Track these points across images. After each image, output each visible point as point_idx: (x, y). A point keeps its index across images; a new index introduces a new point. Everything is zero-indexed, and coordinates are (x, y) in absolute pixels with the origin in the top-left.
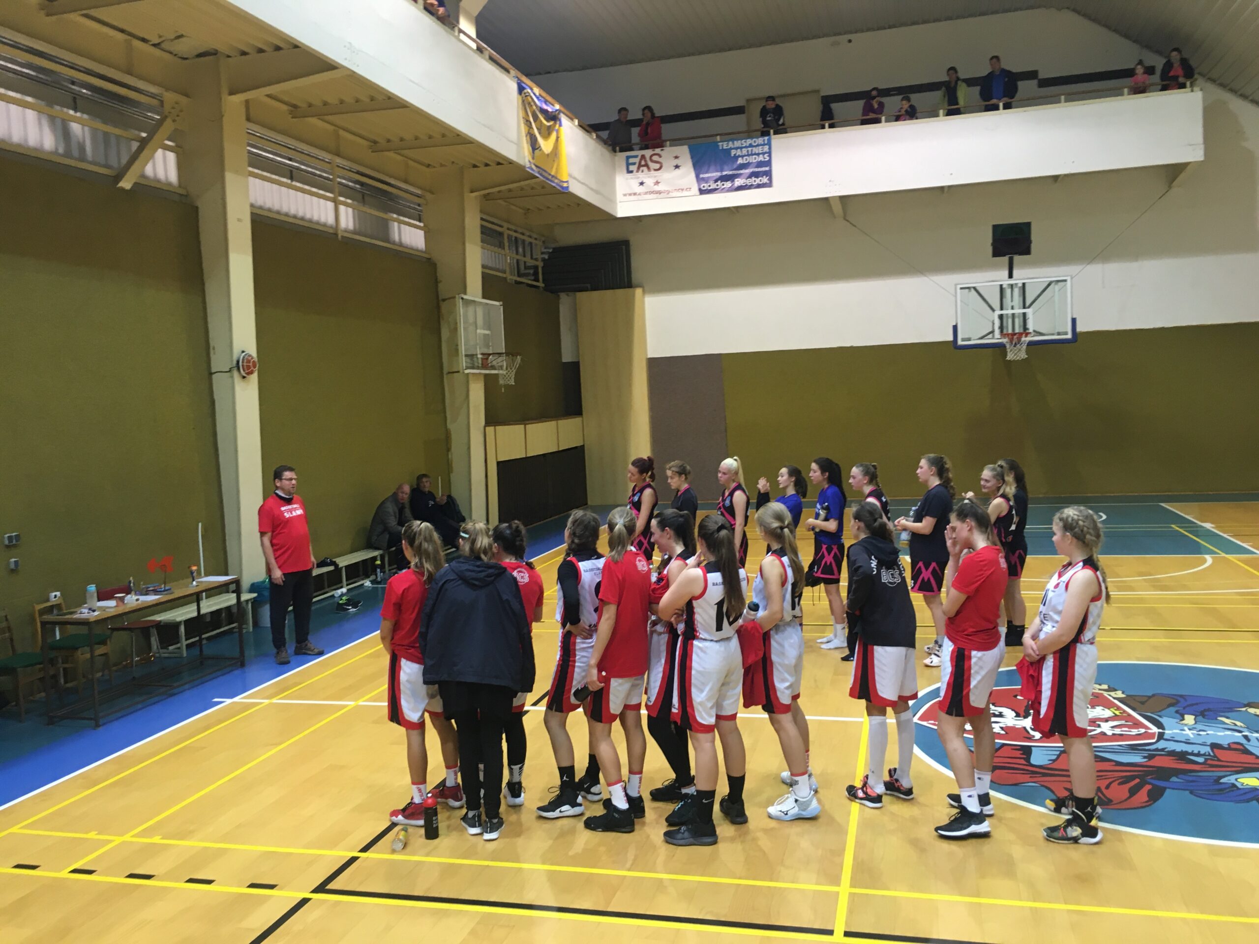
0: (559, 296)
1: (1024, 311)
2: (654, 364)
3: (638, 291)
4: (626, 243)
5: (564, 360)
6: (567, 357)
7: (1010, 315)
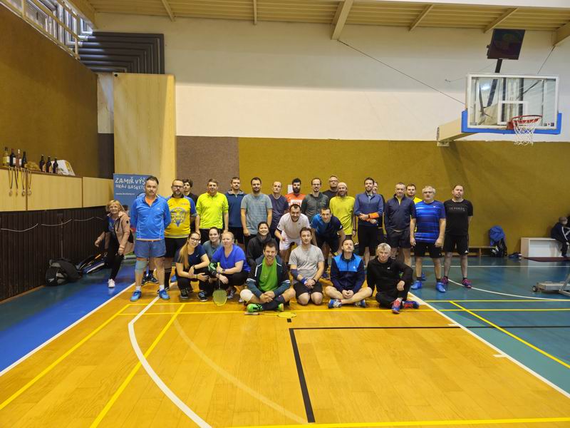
0: (97, 75)
1: (521, 102)
2: (182, 142)
3: (170, 78)
4: (161, 37)
5: (99, 132)
6: (103, 128)
7: (509, 106)
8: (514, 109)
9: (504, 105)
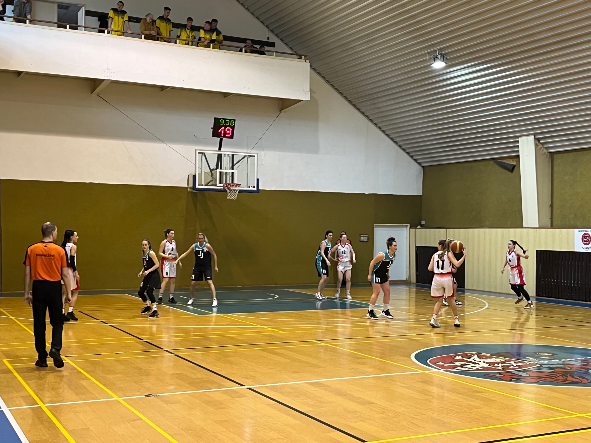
1: (233, 171)
7: (225, 173)
8: (228, 177)
9: (220, 173)
